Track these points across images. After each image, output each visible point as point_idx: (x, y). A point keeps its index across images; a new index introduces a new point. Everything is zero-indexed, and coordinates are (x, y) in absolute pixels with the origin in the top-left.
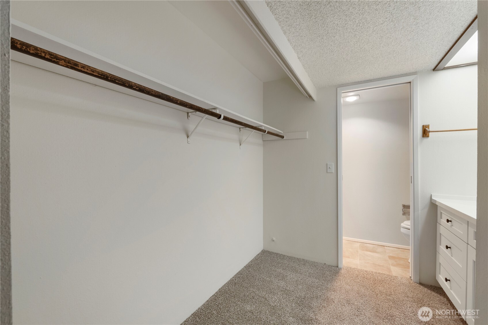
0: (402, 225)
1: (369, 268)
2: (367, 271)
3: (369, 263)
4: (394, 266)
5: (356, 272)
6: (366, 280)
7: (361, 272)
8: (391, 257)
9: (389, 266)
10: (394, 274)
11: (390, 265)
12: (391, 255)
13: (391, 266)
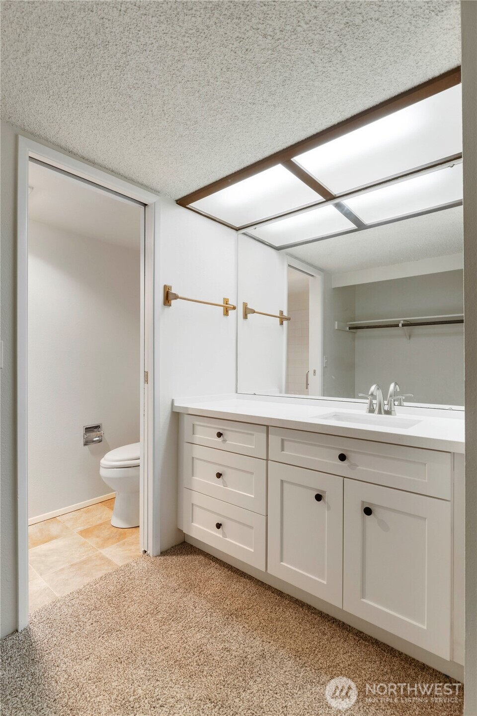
0: (104, 462)
1: (77, 583)
2: (81, 590)
3: (63, 569)
4: (102, 546)
5: (65, 610)
6: (99, 612)
7: (73, 602)
8: (85, 533)
9: (98, 552)
10: (119, 562)
11: (97, 550)
12: (80, 528)
13: (100, 551)
